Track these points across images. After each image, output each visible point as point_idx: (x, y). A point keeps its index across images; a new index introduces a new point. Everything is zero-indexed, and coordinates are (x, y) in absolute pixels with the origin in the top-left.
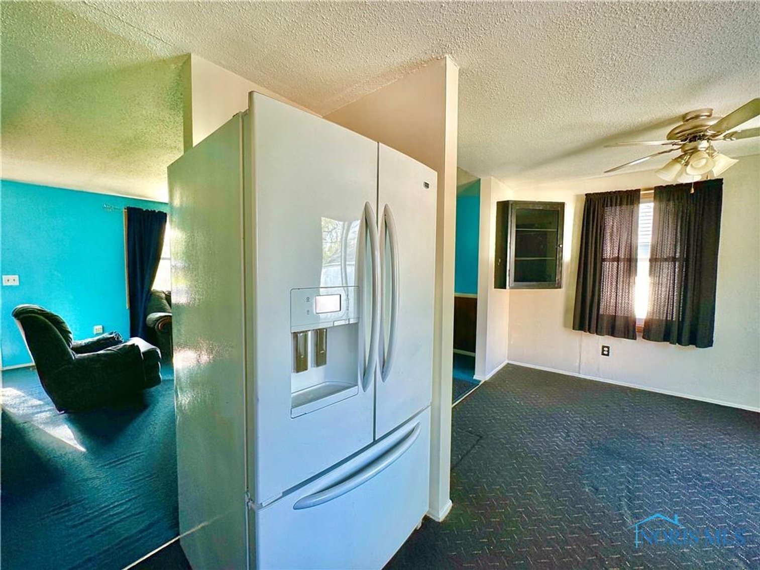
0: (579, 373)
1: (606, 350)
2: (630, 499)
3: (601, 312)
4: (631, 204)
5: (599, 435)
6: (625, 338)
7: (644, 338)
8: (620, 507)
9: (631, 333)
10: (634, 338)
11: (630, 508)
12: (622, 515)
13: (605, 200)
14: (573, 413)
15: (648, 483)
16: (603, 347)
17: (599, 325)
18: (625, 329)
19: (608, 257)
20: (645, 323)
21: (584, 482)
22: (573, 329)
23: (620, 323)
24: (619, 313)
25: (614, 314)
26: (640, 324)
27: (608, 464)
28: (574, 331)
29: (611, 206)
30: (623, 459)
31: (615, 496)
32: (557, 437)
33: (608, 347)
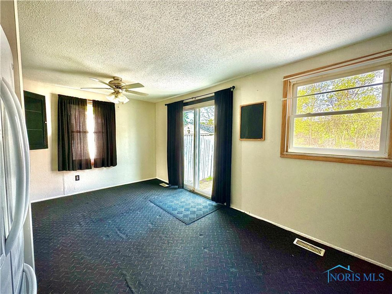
0: (64, 194)
1: (77, 178)
2: (119, 230)
3: (74, 159)
4: (83, 105)
5: (93, 216)
6: (86, 169)
7: (94, 167)
8: (118, 235)
9: (89, 166)
10: (91, 168)
11: (121, 233)
12: (121, 237)
13: (70, 100)
14: (75, 214)
15: (120, 221)
16: (76, 176)
17: (74, 165)
18: (86, 165)
19: (75, 130)
20: (94, 160)
21: (102, 237)
22: (59, 171)
23: (83, 163)
24: (83, 158)
25: (80, 159)
26: (92, 161)
27: (105, 224)
28: (59, 172)
29: (74, 104)
30: (108, 219)
31: (114, 233)
32: (76, 228)
33: (78, 176)
